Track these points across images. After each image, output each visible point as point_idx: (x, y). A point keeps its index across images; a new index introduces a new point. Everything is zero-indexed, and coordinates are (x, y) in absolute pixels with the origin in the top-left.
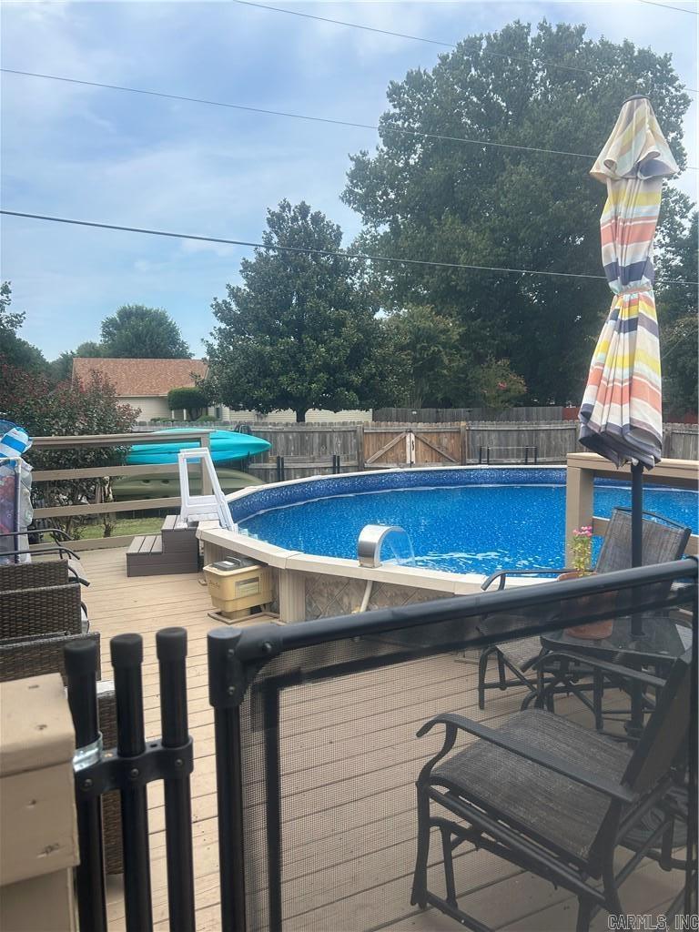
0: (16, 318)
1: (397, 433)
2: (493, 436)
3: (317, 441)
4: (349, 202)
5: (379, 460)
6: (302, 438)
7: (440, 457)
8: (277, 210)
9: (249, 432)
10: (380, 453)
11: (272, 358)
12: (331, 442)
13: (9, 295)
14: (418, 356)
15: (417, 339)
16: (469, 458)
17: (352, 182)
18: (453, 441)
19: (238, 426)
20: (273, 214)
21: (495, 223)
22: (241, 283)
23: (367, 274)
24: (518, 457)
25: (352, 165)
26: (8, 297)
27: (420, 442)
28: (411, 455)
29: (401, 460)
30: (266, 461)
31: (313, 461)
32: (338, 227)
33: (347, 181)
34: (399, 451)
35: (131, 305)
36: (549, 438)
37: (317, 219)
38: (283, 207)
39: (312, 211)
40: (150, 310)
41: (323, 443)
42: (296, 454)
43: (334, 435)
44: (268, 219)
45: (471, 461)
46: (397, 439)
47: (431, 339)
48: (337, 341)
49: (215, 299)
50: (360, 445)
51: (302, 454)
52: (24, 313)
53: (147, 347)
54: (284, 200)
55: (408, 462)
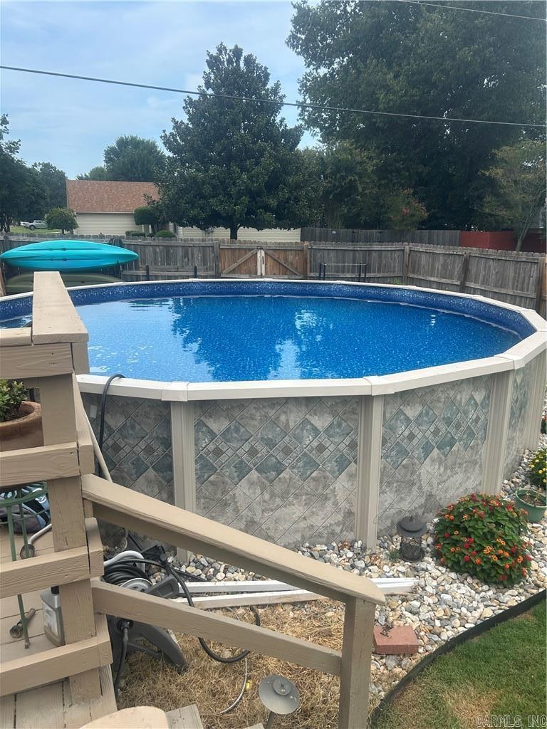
0: (13, 145)
1: (250, 250)
2: (332, 254)
3: (181, 254)
4: (293, 46)
5: (233, 271)
6: (168, 252)
7: (285, 271)
8: (214, 52)
9: (121, 245)
10: (235, 265)
11: (204, 183)
12: (192, 254)
13: (7, 126)
14: (337, 184)
15: (338, 170)
16: (311, 272)
17: (295, 28)
18: (297, 258)
19: (112, 240)
20: (211, 57)
21: (412, 66)
22: (184, 118)
23: (307, 111)
24: (353, 272)
25: (295, 12)
26: (5, 127)
27: (269, 258)
28: (261, 268)
29: (253, 272)
30: (137, 268)
31: (177, 270)
32: (266, 68)
33: (291, 27)
34: (251, 265)
35: (127, 136)
36: (380, 257)
37: (250, 61)
38: (220, 50)
39: (245, 54)
40: (143, 141)
41: (186, 255)
42: (162, 264)
43: (195, 249)
44: (207, 61)
45: (312, 275)
46: (249, 254)
47: (349, 169)
48: (257, 169)
49: (164, 131)
50: (217, 258)
51: (168, 264)
52: (20, 141)
53: (139, 172)
54: (222, 44)
55: (259, 274)
